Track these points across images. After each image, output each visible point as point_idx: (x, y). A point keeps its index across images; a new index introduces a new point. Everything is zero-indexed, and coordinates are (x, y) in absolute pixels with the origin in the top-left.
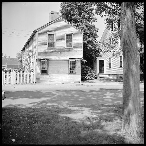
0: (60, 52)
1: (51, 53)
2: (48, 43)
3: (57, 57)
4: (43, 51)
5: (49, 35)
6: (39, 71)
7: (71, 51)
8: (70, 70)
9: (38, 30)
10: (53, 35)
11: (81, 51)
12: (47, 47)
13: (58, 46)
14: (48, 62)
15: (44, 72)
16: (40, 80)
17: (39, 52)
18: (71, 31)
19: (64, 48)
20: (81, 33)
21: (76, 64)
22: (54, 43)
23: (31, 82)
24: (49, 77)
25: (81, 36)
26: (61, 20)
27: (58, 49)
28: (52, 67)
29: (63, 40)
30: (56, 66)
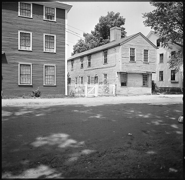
0: (139, 66)
2: (130, 57)
3: (137, 71)
4: (126, 64)
5: (131, 49)
6: (120, 83)
7: (147, 65)
8: (144, 83)
9: (122, 44)
10: (134, 49)
11: (155, 66)
12: (128, 61)
13: (138, 60)
14: (127, 75)
15: (124, 84)
16: (120, 92)
17: (122, 65)
18: (148, 46)
19: (142, 62)
20: (155, 49)
21: (148, 77)
22: (134, 57)
23: (109, 94)
24: (128, 89)
25: (155, 52)
26: (140, 35)
27: (138, 63)
28: (130, 80)
30: (133, 79)
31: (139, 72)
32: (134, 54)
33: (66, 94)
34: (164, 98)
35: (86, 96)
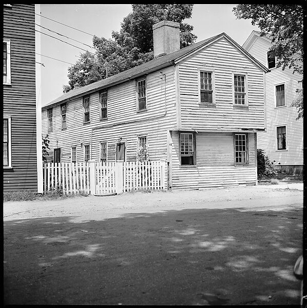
0: (225, 114)
1: (207, 116)
2: (201, 93)
3: (218, 127)
4: (191, 110)
5: (202, 73)
6: (177, 158)
7: (244, 112)
8: (237, 156)
9: (180, 61)
10: (210, 74)
11: (263, 114)
12: (197, 103)
13: (221, 99)
14: (195, 137)
15: (187, 161)
16: (180, 181)
17: (182, 112)
18: (245, 66)
19: (232, 105)
20: (262, 73)
22: (211, 93)
23: (152, 187)
24: (197, 173)
25: (261, 80)
26: (224, 40)
27: (220, 107)
28: (203, 150)
29: (228, 86)
30: (209, 148)
31: (225, 130)
32: (210, 86)
33: (40, 190)
34: (288, 193)
35: (93, 193)
